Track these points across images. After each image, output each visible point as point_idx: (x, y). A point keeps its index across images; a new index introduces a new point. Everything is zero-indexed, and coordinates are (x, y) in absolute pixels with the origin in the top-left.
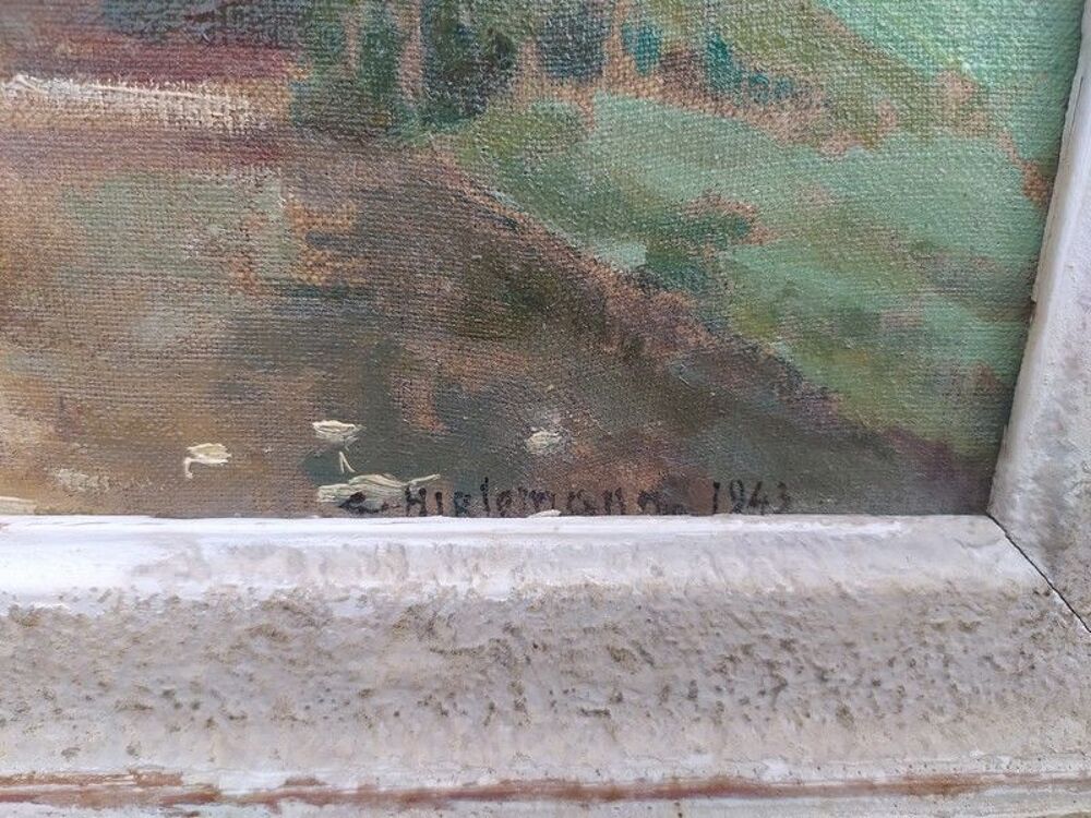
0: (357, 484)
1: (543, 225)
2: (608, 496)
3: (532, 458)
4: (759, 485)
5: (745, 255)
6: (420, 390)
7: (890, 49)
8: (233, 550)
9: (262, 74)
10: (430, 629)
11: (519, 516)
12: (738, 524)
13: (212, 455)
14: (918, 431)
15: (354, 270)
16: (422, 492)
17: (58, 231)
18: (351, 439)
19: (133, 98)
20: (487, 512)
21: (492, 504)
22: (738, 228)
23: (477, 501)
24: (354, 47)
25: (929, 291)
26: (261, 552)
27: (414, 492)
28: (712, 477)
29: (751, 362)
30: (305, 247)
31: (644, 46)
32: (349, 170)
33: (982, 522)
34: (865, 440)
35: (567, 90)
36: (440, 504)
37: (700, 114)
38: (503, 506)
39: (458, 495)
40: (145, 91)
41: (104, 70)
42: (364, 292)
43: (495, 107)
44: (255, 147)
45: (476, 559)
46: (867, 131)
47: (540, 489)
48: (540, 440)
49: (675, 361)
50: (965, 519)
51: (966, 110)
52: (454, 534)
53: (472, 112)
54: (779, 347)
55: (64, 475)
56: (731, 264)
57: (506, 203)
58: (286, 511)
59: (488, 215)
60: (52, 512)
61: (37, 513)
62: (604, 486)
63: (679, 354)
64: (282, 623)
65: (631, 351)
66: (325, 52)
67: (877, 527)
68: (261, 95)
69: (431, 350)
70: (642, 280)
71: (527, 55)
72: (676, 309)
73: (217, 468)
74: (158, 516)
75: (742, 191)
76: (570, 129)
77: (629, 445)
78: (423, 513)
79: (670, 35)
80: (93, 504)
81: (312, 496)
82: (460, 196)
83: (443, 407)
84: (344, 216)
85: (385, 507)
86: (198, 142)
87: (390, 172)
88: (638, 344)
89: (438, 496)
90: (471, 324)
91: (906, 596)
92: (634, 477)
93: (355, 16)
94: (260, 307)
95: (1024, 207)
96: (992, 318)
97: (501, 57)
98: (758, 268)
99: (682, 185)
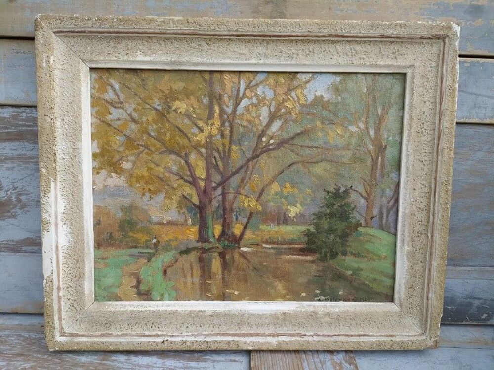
1: (341, 269)
5: (362, 273)
6: (328, 287)
7: (376, 253)
8: (307, 305)
9: (314, 255)
10: (329, 315)
11: (338, 302)
12: (364, 303)
13: (304, 294)
14: (383, 292)
19: (301, 257)
22: (361, 270)
24: (323, 253)
25: (383, 276)
26: (310, 306)
29: (364, 284)
31: (351, 253)
32: (322, 264)
33: (393, 303)
34: (378, 293)
35: (344, 257)
37: (357, 259)
41: (299, 255)
43: (337, 258)
44: (313, 262)
45: (334, 307)
46: (374, 260)
48: (340, 293)
49: (355, 284)
50: (391, 303)
51: (385, 258)
52: (331, 304)
53: (334, 259)
54: (366, 282)
55: (287, 297)
57: (337, 267)
58: (311, 301)
60: (285, 301)
61: (283, 301)
64: (313, 314)
65: (351, 283)
66: (321, 253)
67: (380, 304)
70: (351, 275)
71: (340, 254)
72: (355, 278)
74: (298, 301)
75: (361, 266)
76: (344, 260)
79: (354, 252)
80: (290, 300)
83: (330, 288)
84: (321, 269)
87: (326, 264)
90: (333, 279)
91: (384, 312)
93: (323, 250)
94: (311, 278)
95: (392, 268)
96: (390, 279)
97: (337, 254)
98: (364, 274)
99: (356, 266)
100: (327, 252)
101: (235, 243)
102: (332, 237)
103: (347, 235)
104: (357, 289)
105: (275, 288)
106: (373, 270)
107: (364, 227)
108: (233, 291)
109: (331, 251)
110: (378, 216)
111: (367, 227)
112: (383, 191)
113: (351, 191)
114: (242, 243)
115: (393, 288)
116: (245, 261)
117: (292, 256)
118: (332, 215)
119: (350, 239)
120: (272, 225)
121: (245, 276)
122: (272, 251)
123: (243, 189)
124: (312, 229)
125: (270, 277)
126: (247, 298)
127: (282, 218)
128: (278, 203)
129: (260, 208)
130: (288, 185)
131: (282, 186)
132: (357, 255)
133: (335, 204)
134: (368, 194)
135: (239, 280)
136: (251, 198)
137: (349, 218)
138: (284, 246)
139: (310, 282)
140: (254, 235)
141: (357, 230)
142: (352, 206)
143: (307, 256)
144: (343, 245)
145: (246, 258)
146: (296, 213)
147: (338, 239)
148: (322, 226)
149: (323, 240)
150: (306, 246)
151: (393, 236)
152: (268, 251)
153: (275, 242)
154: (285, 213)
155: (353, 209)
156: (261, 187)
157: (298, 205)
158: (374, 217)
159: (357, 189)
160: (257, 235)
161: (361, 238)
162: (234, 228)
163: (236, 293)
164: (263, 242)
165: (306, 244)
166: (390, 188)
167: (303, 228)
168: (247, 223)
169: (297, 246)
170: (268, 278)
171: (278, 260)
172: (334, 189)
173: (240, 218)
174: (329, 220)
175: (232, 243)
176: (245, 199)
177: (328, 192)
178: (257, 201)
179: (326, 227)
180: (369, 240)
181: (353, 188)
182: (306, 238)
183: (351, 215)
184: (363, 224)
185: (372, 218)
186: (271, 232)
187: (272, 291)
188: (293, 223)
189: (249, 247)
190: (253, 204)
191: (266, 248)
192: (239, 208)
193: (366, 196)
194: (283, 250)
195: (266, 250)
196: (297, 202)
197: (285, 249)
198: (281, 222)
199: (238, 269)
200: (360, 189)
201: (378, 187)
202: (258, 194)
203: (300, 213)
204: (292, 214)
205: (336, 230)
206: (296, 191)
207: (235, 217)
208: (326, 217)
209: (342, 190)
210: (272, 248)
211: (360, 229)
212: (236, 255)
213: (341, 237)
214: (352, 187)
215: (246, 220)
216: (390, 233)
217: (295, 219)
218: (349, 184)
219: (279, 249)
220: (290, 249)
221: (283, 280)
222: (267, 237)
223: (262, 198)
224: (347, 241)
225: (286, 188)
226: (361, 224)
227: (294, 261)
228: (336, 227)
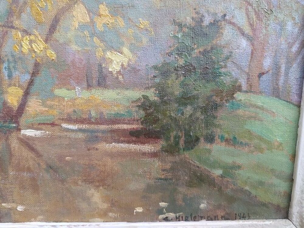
0: (167, 215)
1: (203, 167)
2: (215, 217)
3: (201, 210)
4: (244, 214)
5: (241, 172)
6: (180, 197)
7: (264, 137)
9: (156, 143)
11: (197, 221)
12: (241, 222)
13: (139, 210)
14: (274, 203)
15: (169, 175)
16: (179, 216)
17: (116, 169)
18: (166, 206)
19: (133, 147)
20: (192, 220)
21: (193, 218)
22: (239, 167)
23: (190, 218)
24: (172, 139)
25: (274, 177)
27: (178, 216)
28: (235, 213)
29: (242, 191)
30: (161, 171)
31: (222, 138)
32: (170, 158)
33: (287, 220)
34: (264, 205)
35: (209, 145)
36: (182, 219)
37: (231, 148)
38: (195, 219)
39: (186, 217)
40: (135, 146)
41: (129, 142)
42: (170, 179)
43: (196, 147)
44: (154, 155)
46: (261, 150)
47: (202, 215)
48: (202, 206)
50: (284, 220)
51: (278, 147)
52: (186, 226)
53: (192, 149)
54: (247, 188)
56: (238, 173)
57: (197, 163)
59: (194, 165)
60: (107, 222)
61: (103, 222)
62: (215, 215)
63: (228, 190)
65: (220, 189)
66: (168, 139)
67: (268, 222)
68: (156, 146)
69: (182, 189)
70: (222, 176)
71: (202, 140)
72: (228, 182)
73: (140, 212)
74: (128, 222)
75: (239, 161)
76: (209, 151)
77: (219, 207)
78: (179, 221)
79: (226, 136)
80: (115, 220)
81: (158, 217)
82: (189, 162)
84: (168, 166)
85: (172, 219)
86: (144, 154)
87: (177, 159)
88: (221, 188)
89: (182, 217)
90: (190, 184)
92: (220, 213)
93: (173, 134)
94: (152, 182)
95: (290, 162)
96: (286, 182)
97: (197, 139)
98: (243, 174)
99: (228, 160)
100: (179, 137)
101: (11, 122)
102: (188, 110)
103: (216, 107)
104: (231, 200)
105: (87, 200)
106: (258, 167)
107: (246, 92)
108: (14, 205)
109: (187, 134)
110: (271, 72)
111: (251, 92)
112: (282, 25)
113: (223, 23)
114: (23, 120)
115: (289, 197)
116: (31, 155)
117: (117, 145)
118: (188, 69)
119: (221, 113)
120: (78, 88)
121: (33, 179)
122: (80, 135)
123: (19, 17)
124: (152, 95)
125: (80, 183)
126: (41, 217)
127: (95, 75)
128: (86, 45)
129: (52, 54)
130: (103, 9)
131: (93, 12)
132: (232, 141)
133: (193, 49)
134: (254, 30)
135: (23, 187)
136: (36, 36)
137: (220, 75)
138: (103, 127)
139: (149, 189)
140: (46, 107)
141: (233, 98)
142: (226, 52)
143: (144, 144)
144: (208, 124)
145: (32, 149)
146: (122, 65)
147: (198, 114)
148: (169, 90)
149: (173, 115)
150: (141, 126)
151: (296, 107)
152: (73, 135)
153: (85, 119)
154: (100, 65)
155: (227, 58)
156: (52, 14)
157: (125, 50)
158: (263, 74)
159: (234, 21)
160: (51, 107)
161: (240, 112)
162: (7, 92)
163: (20, 208)
164: (63, 119)
165: (142, 123)
166: (294, 19)
167: (136, 94)
168: (31, 83)
169: (125, 127)
170: (76, 183)
171: (93, 152)
172: (193, 18)
173: (16, 74)
174: (182, 78)
175: (5, 122)
176: (23, 37)
177: (180, 25)
178: (46, 41)
179: (178, 92)
180: (253, 115)
181: (227, 17)
182: (142, 113)
183: (223, 70)
184: (244, 88)
185: (261, 75)
186: (77, 102)
187: (84, 205)
188: (118, 85)
189: (37, 129)
190: (39, 46)
191: (68, 130)
192: (13, 56)
193: (251, 34)
194: (100, 135)
195: (68, 134)
196: (122, 44)
197: (103, 132)
198: (95, 82)
199: (19, 168)
200: (241, 19)
201: (272, 17)
202: (47, 27)
203: (129, 65)
204: (114, 68)
205: (196, 97)
206: (121, 22)
207: (6, 73)
208: (177, 74)
209: (207, 20)
210: (80, 130)
211: (239, 96)
212: (15, 144)
213: (205, 110)
214: (225, 15)
215: (27, 77)
216: (290, 102)
217: (120, 77)
218: (219, 10)
219: (92, 131)
220: (112, 131)
221: (103, 186)
222: (70, 110)
223: (56, 35)
224: (215, 117)
225: (100, 15)
226: (240, 86)
227: (122, 154)
228: (195, 92)
